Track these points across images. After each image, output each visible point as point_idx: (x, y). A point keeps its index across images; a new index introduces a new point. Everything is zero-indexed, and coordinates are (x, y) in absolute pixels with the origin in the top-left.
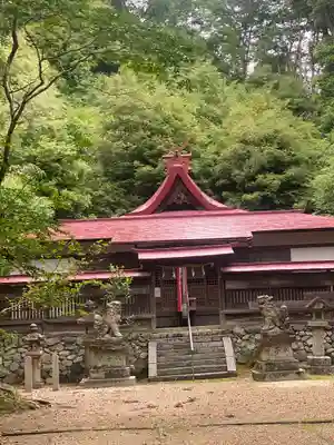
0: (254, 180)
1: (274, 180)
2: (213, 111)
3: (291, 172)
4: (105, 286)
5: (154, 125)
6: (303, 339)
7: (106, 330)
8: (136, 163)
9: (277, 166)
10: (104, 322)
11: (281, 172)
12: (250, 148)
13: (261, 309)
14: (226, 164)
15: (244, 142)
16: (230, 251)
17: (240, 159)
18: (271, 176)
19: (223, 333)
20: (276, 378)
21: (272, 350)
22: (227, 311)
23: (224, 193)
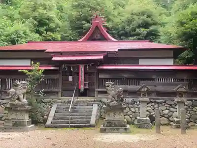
0: (135, 31)
1: (144, 31)
2: (122, 3)
3: (152, 28)
4: (29, 73)
5: (93, 6)
6: (138, 106)
7: (16, 98)
8: (84, 22)
9: (146, 25)
10: (16, 93)
11: (147, 28)
12: (134, 17)
13: (107, 89)
14: (123, 24)
15: (132, 14)
16: (102, 57)
17: (130, 22)
18: (142, 29)
19: (94, 101)
20: (112, 131)
21: (112, 114)
22: (99, 90)
23: (122, 37)
